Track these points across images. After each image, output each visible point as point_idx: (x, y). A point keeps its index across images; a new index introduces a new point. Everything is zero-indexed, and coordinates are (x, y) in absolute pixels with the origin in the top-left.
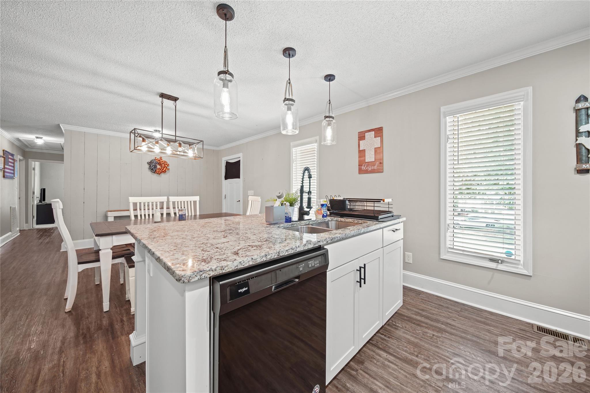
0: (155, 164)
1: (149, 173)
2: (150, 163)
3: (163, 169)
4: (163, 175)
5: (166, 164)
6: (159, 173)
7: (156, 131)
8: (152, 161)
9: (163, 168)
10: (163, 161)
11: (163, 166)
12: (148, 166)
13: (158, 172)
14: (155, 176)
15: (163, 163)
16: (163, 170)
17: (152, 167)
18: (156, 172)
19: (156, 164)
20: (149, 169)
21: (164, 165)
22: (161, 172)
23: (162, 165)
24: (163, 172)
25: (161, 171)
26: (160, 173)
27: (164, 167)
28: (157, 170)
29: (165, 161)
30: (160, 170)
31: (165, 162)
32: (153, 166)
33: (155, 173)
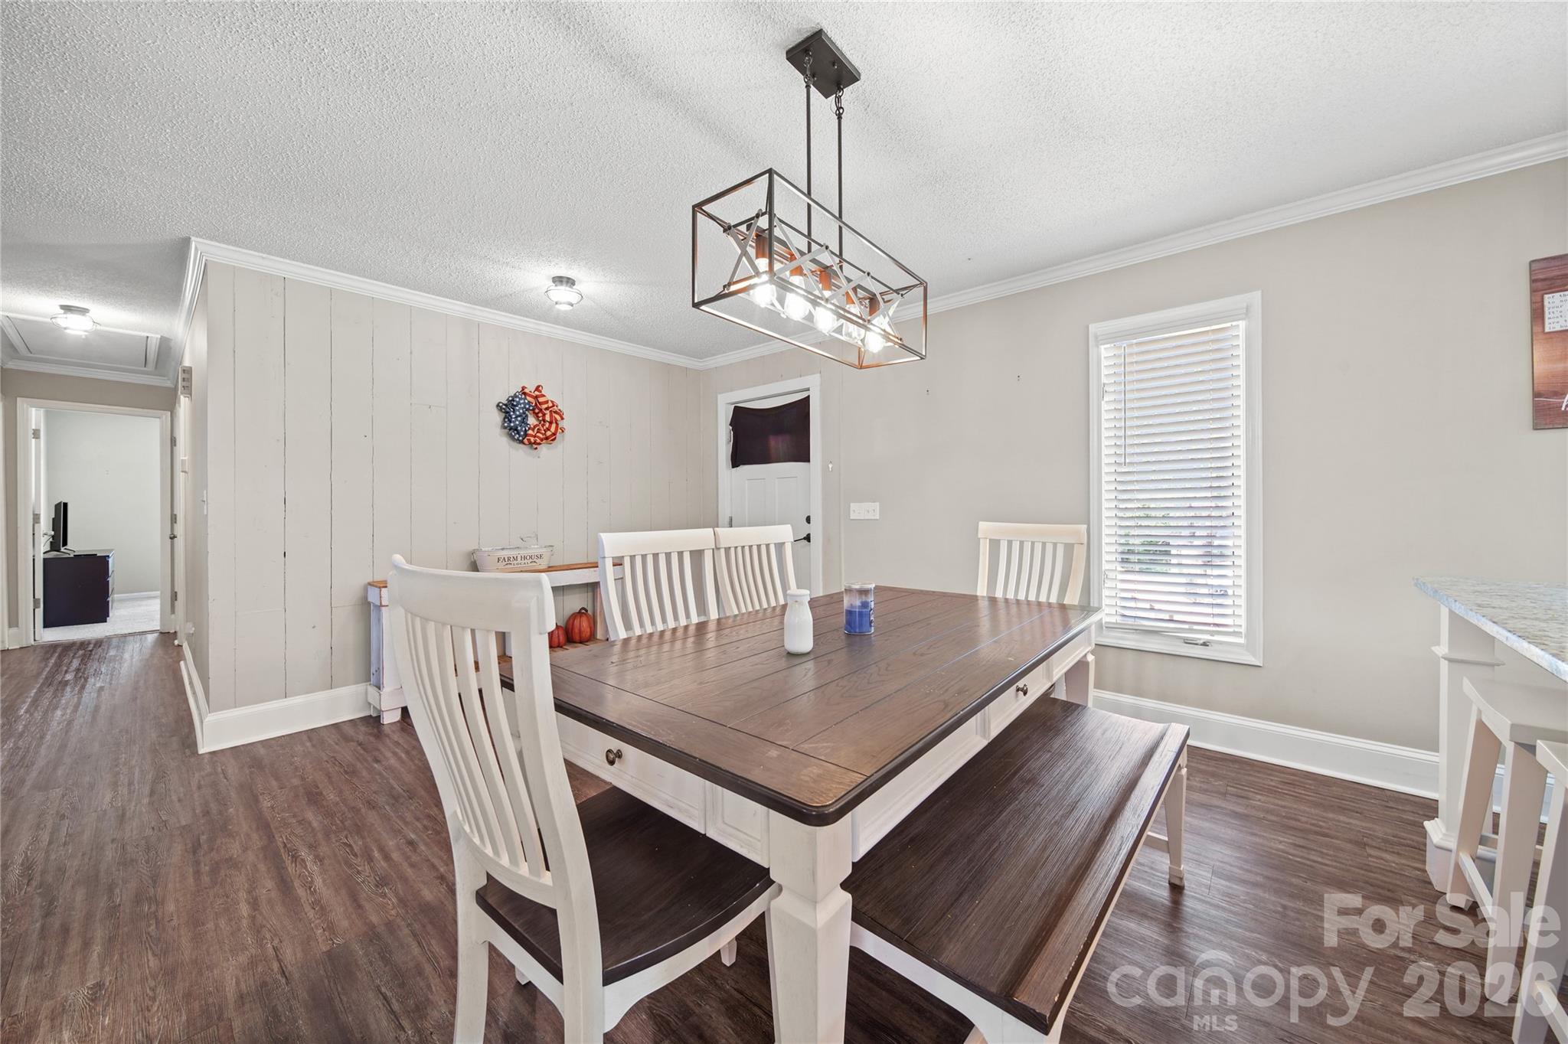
0: (523, 408)
1: (502, 441)
2: (507, 409)
3: (548, 429)
4: (544, 449)
5: (556, 412)
6: (535, 443)
7: (561, 281)
8: (513, 400)
9: (547, 425)
10: (547, 402)
11: (548, 418)
12: (497, 418)
13: (532, 439)
14: (521, 452)
15: (547, 409)
16: (549, 433)
17: (514, 422)
18: (525, 441)
19: (528, 410)
20: (505, 428)
21: (551, 416)
22: (542, 440)
23: (544, 415)
24: (547, 438)
25: (541, 436)
26: (538, 441)
27: (551, 423)
28: (530, 432)
29: (552, 402)
30: (539, 431)
31: (553, 406)
32: (516, 417)
33: (522, 442)
